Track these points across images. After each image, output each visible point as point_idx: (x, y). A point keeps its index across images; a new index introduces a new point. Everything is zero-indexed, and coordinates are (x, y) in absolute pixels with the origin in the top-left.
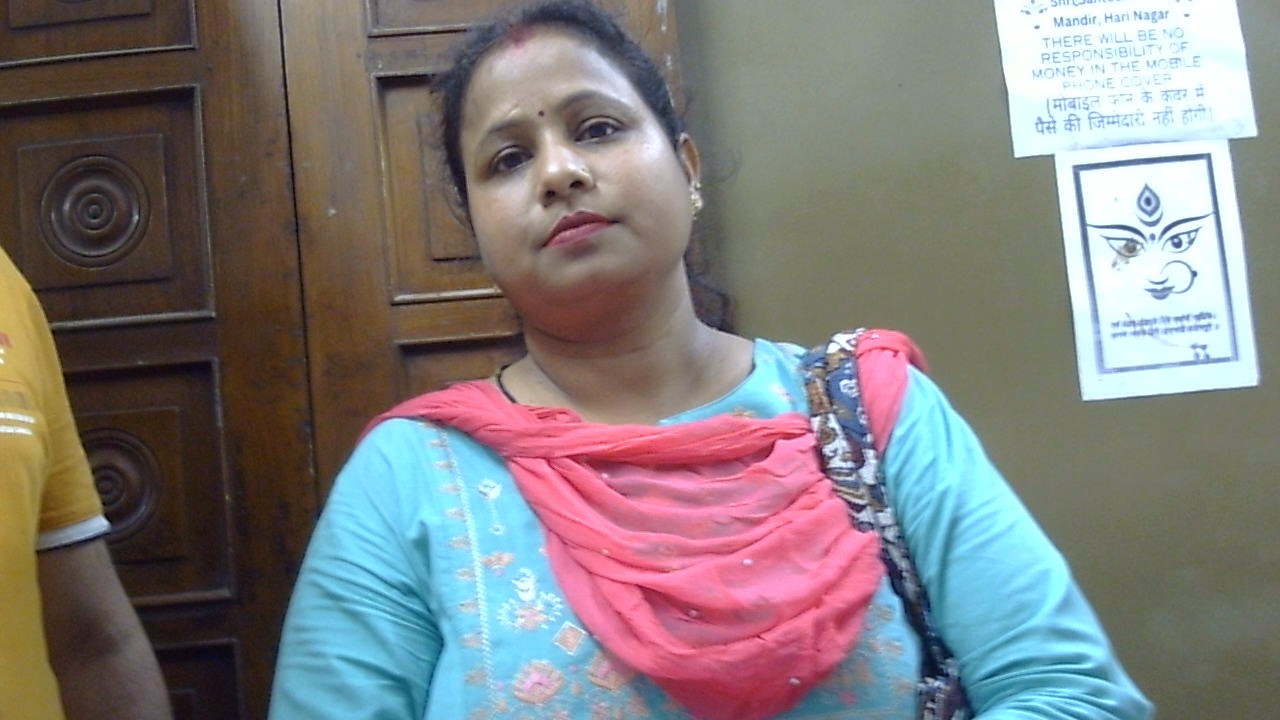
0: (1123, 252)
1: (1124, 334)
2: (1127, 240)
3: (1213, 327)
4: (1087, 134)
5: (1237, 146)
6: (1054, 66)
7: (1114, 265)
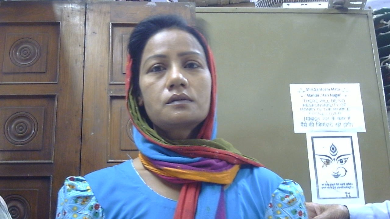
0: (326, 163)
1: (326, 188)
2: (327, 160)
3: (352, 187)
4: (315, 128)
5: (359, 134)
6: (307, 108)
7: (323, 167)
